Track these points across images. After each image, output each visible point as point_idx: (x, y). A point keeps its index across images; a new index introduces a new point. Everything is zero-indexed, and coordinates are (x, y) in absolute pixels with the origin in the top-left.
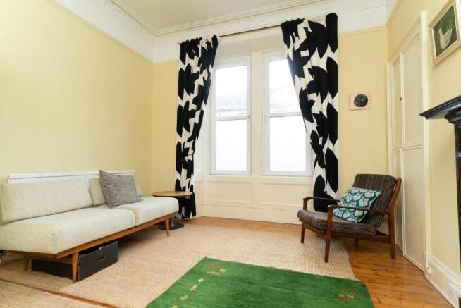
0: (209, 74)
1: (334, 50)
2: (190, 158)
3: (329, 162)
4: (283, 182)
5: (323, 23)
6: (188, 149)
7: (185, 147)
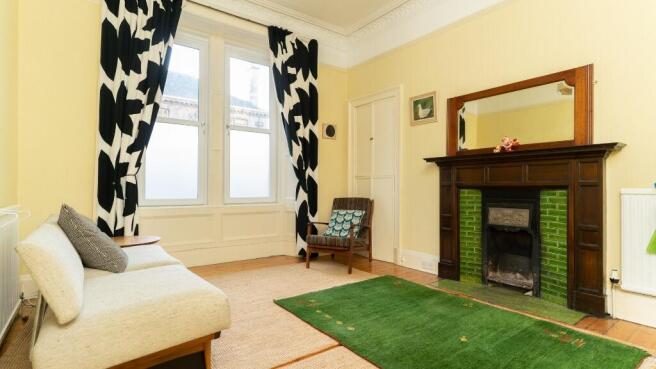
0: (169, 49)
1: (315, 76)
2: (130, 179)
3: (310, 187)
4: (251, 210)
5: (306, 45)
6: (126, 165)
7: (121, 161)
